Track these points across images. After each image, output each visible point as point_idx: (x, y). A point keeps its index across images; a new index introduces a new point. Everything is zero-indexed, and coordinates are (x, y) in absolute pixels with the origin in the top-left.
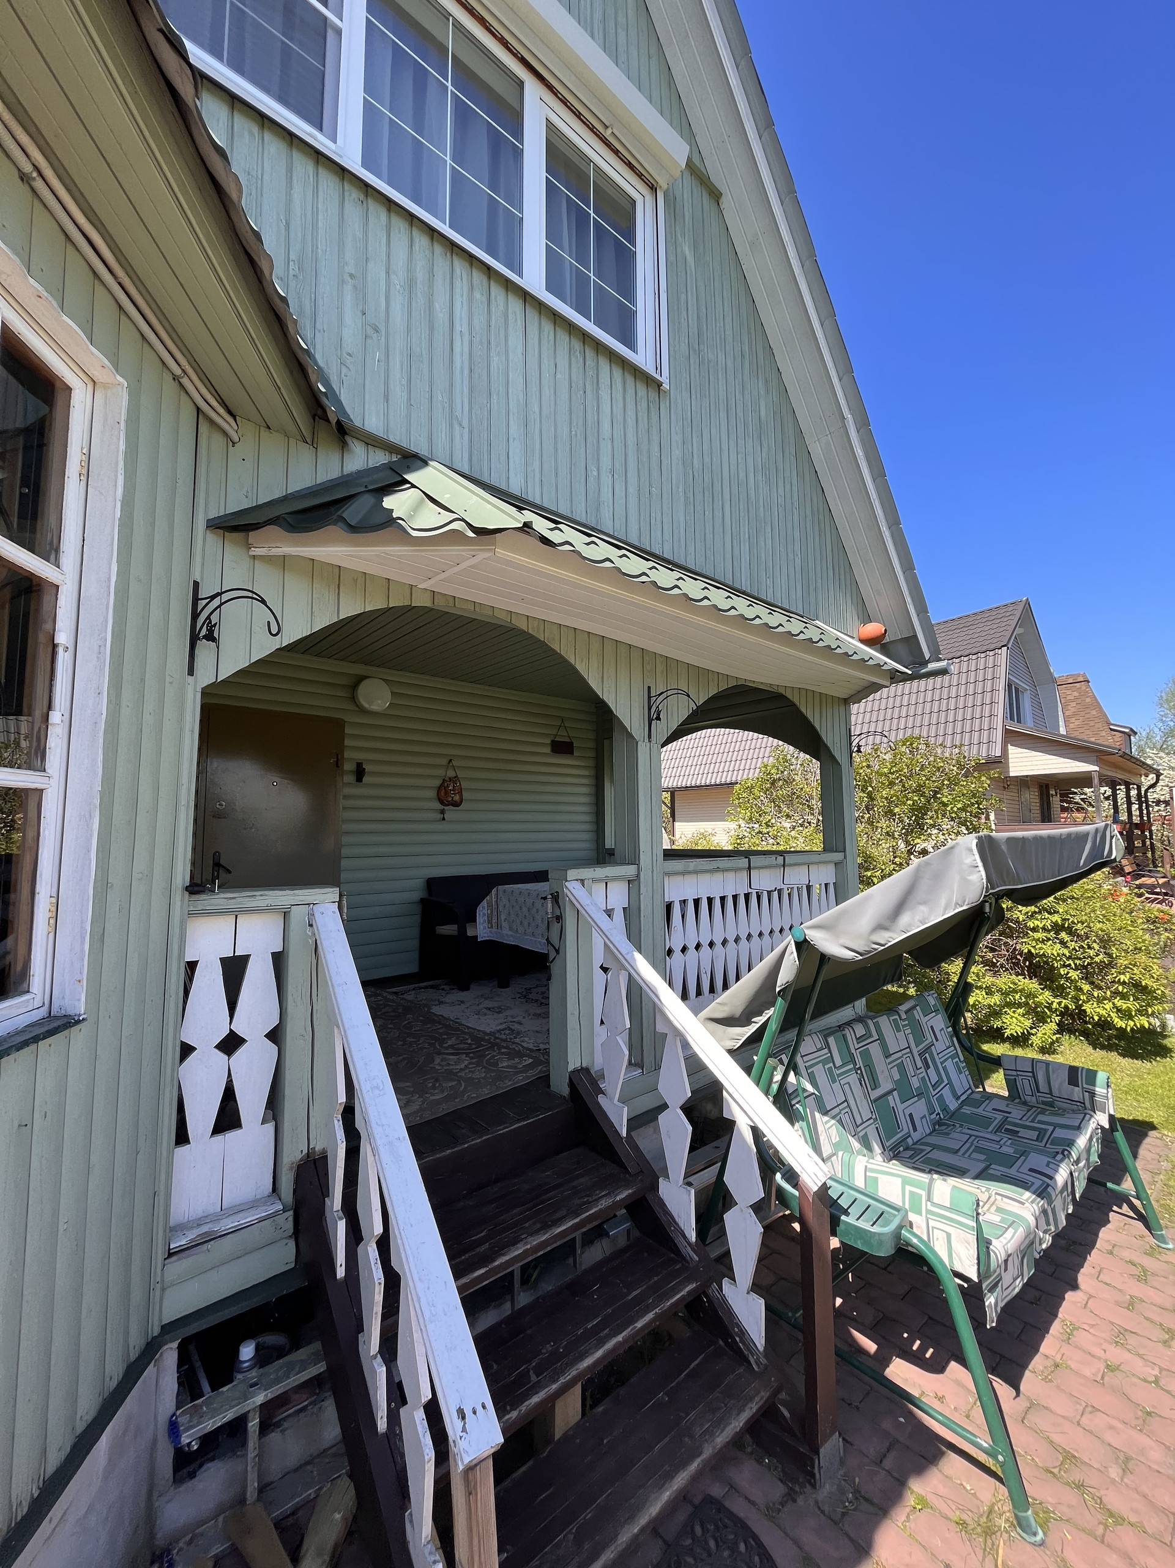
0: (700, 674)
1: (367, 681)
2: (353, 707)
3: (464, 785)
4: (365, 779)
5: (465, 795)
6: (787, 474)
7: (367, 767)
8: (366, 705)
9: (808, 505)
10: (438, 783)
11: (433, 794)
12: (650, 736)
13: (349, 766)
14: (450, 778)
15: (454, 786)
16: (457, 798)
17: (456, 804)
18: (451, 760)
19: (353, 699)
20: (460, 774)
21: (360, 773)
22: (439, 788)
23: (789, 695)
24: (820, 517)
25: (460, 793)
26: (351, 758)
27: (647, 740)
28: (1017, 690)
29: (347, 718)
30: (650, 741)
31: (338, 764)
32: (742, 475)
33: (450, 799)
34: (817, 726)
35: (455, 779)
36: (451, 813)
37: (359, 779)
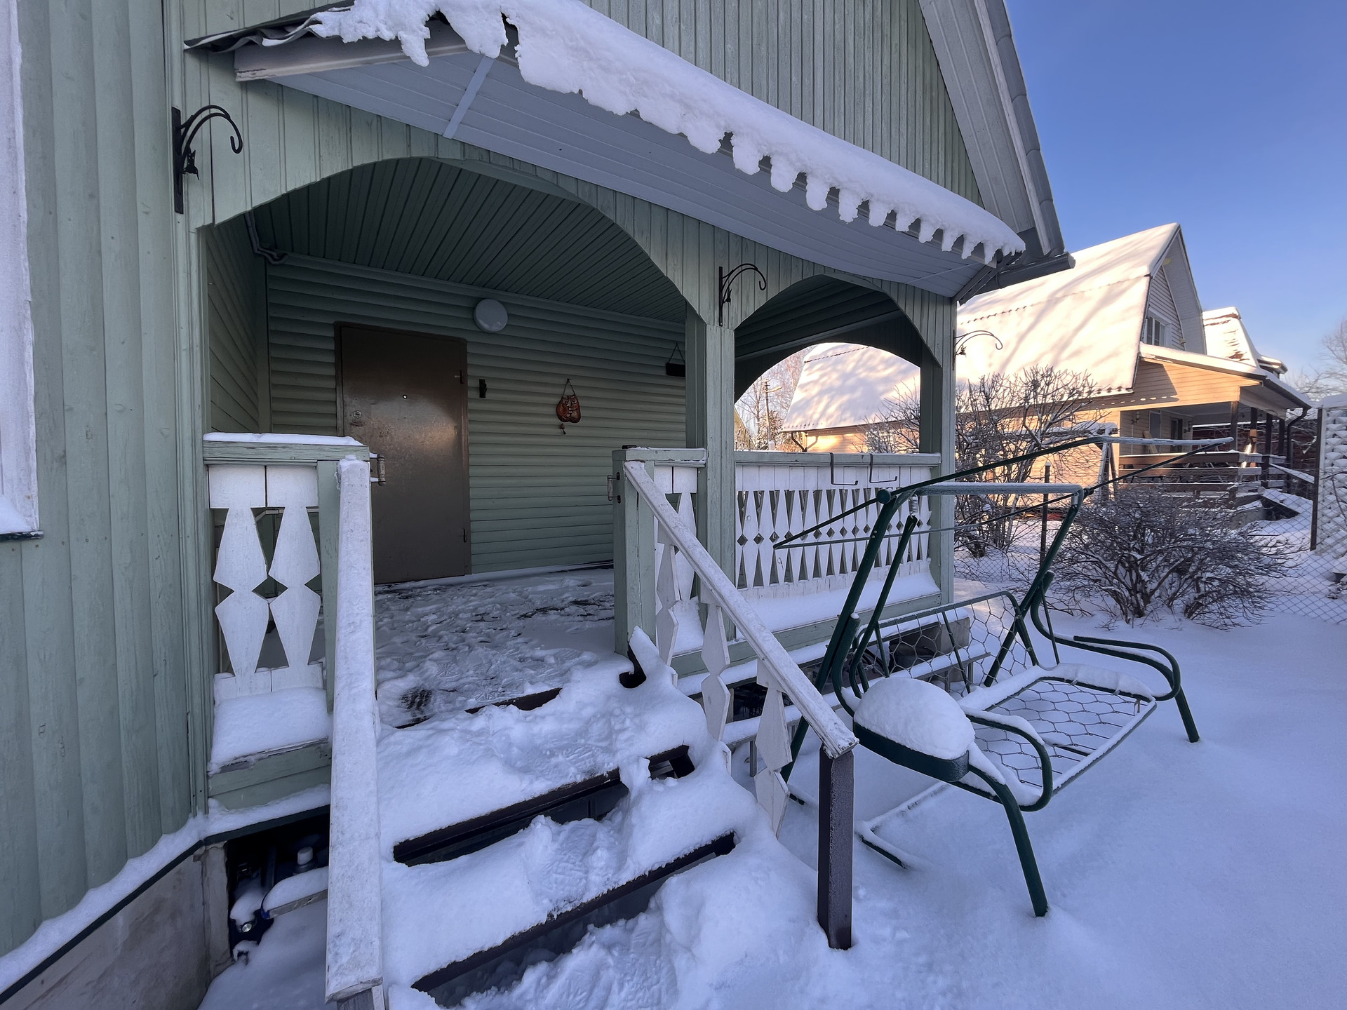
0: (783, 259)
1: (484, 301)
2: (474, 328)
3: (581, 403)
4: (488, 395)
5: (583, 413)
6: (896, 41)
7: (489, 385)
8: (486, 326)
9: (919, 79)
10: (557, 400)
11: (553, 410)
12: (720, 321)
13: (472, 383)
14: (568, 396)
15: (572, 404)
16: (575, 414)
17: (575, 421)
18: (568, 380)
19: (474, 320)
20: (578, 393)
21: (483, 390)
22: (558, 406)
23: (886, 290)
24: (934, 94)
25: (578, 409)
26: (473, 376)
27: (717, 324)
28: (1157, 324)
29: (468, 337)
30: (721, 326)
31: (462, 381)
32: (839, 37)
33: (568, 415)
34: (917, 324)
35: (573, 398)
36: (570, 428)
37: (482, 395)
